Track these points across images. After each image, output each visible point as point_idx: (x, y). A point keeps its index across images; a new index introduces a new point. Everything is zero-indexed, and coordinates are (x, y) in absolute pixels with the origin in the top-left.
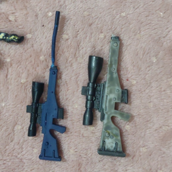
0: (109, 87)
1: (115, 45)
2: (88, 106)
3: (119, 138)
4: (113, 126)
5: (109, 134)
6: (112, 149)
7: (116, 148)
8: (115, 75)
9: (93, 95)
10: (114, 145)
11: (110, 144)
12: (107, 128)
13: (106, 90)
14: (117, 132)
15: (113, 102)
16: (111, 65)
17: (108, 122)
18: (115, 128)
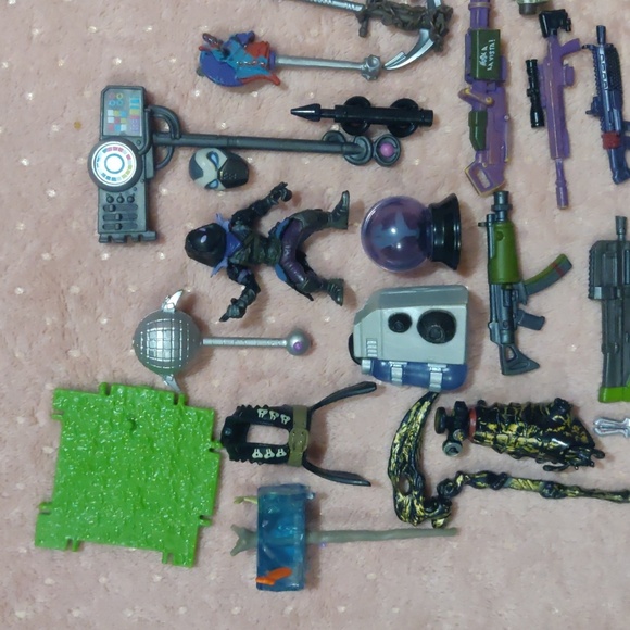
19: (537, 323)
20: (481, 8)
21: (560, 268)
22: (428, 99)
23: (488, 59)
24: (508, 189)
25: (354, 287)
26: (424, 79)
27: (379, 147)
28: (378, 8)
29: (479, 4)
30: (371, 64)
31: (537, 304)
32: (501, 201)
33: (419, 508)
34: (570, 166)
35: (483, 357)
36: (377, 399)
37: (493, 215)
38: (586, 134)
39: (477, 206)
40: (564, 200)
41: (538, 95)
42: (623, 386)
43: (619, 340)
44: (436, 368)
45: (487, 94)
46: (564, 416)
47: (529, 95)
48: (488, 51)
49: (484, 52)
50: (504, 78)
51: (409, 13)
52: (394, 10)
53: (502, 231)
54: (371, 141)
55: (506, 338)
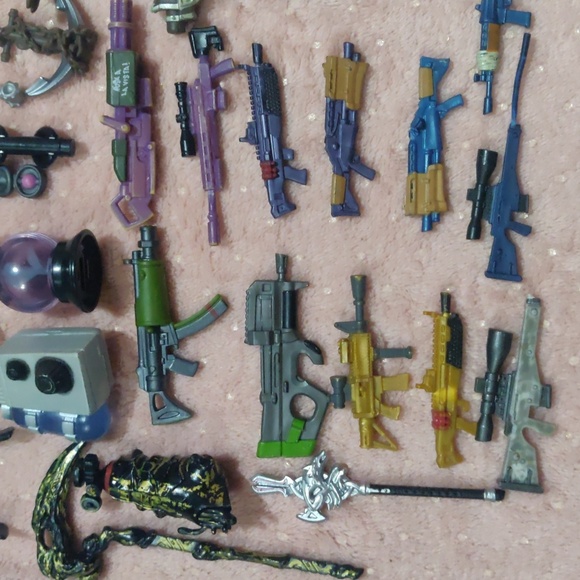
0: (520, 381)
1: (533, 312)
2: (486, 410)
3: (535, 463)
4: (525, 443)
5: (518, 456)
6: (522, 480)
7: (529, 478)
8: (532, 362)
9: (495, 393)
10: (526, 474)
11: (519, 472)
12: (516, 446)
13: (517, 387)
14: (534, 454)
15: (527, 406)
16: (526, 345)
17: (518, 438)
18: (528, 447)
19: (194, 368)
20: (118, 29)
21: (219, 308)
22: (75, 127)
23: (121, 84)
24: (161, 224)
25: (3, 326)
27: (19, 177)
28: (14, 31)
29: (117, 24)
30: (6, 92)
31: (192, 349)
32: (146, 238)
33: (58, 564)
34: (227, 198)
35: (136, 403)
36: (27, 444)
37: (139, 252)
38: (244, 163)
39: (127, 239)
40: (218, 231)
41: (187, 121)
42: (281, 440)
43: (277, 390)
44: (69, 418)
45: (127, 120)
46: (202, 474)
47: (178, 121)
48: (122, 74)
49: (117, 76)
50: (148, 103)
51: (45, 36)
52: (28, 33)
53: (145, 270)
54: (12, 172)
55: (154, 385)
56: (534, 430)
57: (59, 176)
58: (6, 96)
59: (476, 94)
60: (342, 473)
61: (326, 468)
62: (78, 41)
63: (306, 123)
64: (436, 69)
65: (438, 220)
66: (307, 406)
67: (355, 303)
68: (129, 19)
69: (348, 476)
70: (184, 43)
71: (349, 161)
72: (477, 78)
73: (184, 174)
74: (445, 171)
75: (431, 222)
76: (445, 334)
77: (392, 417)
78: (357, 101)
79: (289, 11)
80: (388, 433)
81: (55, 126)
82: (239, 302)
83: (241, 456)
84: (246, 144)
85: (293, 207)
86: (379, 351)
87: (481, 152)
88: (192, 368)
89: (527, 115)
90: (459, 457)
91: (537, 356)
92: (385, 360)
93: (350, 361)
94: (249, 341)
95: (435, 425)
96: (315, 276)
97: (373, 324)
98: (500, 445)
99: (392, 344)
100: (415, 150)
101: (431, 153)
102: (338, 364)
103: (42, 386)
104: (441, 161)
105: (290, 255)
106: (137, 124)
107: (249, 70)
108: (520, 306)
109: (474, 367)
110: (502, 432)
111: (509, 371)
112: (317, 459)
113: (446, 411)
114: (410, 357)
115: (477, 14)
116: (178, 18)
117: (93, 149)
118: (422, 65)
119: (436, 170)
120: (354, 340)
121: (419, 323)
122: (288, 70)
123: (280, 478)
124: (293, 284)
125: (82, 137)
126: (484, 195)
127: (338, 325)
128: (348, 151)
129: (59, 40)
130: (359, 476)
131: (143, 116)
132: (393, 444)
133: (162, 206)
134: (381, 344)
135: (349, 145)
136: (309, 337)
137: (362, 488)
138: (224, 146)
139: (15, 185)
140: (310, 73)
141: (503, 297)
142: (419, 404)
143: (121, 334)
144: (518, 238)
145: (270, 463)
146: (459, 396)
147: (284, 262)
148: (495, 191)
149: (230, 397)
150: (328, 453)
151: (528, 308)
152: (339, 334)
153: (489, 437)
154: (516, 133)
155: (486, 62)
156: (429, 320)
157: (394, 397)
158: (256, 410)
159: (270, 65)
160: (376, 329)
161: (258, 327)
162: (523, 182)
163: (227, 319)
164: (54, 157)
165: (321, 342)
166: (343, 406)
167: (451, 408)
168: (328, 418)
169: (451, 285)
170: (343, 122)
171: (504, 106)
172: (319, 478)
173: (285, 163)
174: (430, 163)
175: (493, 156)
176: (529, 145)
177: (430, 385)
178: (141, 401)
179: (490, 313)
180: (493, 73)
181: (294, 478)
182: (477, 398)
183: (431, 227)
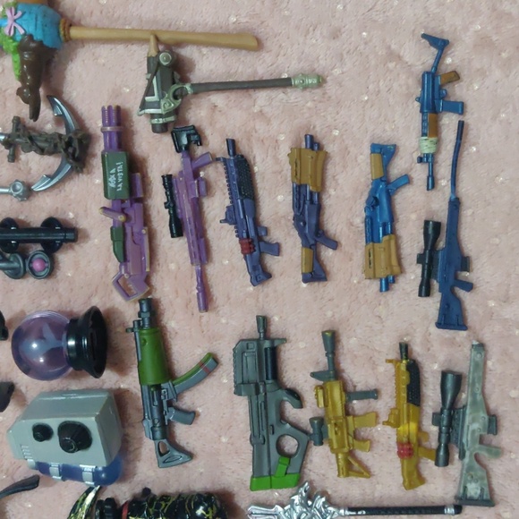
0: (470, 413)
1: (479, 356)
2: (443, 440)
3: (486, 482)
4: (477, 465)
5: (472, 477)
6: (476, 497)
7: (481, 495)
8: (479, 397)
9: (450, 426)
10: (479, 492)
11: (473, 490)
12: (470, 468)
13: (468, 419)
14: (485, 475)
15: (477, 434)
16: (473, 384)
17: (470, 461)
18: (479, 468)
19: (190, 416)
20: (110, 133)
21: (209, 364)
22: (76, 215)
23: (117, 180)
24: (156, 295)
25: (23, 389)
26: (72, 197)
27: (31, 262)
28: (19, 137)
29: (109, 129)
31: (189, 400)
32: (145, 309)
34: (211, 270)
35: (143, 450)
36: (50, 489)
37: (139, 321)
38: (224, 240)
39: (129, 311)
40: (206, 299)
41: (174, 207)
42: (270, 474)
43: (265, 433)
44: (88, 468)
45: (123, 211)
46: (206, 510)
47: (166, 208)
48: (116, 173)
49: (112, 174)
50: (140, 195)
51: (46, 141)
52: (31, 138)
53: (146, 337)
54: (24, 257)
55: (158, 434)
56: (484, 454)
57: (65, 258)
58: (15, 194)
59: (420, 173)
60: (323, 499)
61: (310, 496)
62: (75, 144)
63: (276, 204)
64: (384, 153)
65: (394, 281)
66: (290, 444)
67: (327, 355)
68: (119, 124)
69: (329, 502)
70: (167, 140)
71: (315, 234)
72: (420, 160)
73: (174, 252)
74: (397, 239)
75: (388, 284)
76: (405, 378)
77: (363, 449)
78: (319, 185)
79: (256, 109)
80: (360, 463)
81: (58, 216)
82: (227, 358)
83: (236, 489)
84: (226, 225)
85: (269, 276)
86: (350, 394)
87: (427, 223)
88: (189, 417)
89: (465, 188)
90: (422, 480)
91: (483, 393)
92: (355, 402)
93: (326, 405)
94: (238, 392)
95: (400, 454)
96: (291, 333)
97: (343, 371)
98: (456, 468)
99: (360, 387)
100: (370, 223)
101: (384, 225)
102: (315, 406)
103: (66, 447)
104: (393, 231)
105: (269, 316)
106: (131, 213)
107: (225, 161)
108: (467, 350)
109: (430, 403)
110: (457, 456)
111: (460, 405)
112: (302, 490)
113: (409, 443)
114: (376, 398)
115: (417, 104)
116: (161, 121)
117: (93, 234)
118: (373, 152)
119: (389, 241)
120: (328, 387)
121: (381, 369)
122: (258, 159)
123: (271, 506)
124: (272, 341)
125: (83, 224)
126: (431, 259)
127: (314, 375)
128: (313, 227)
129: (59, 145)
130: (337, 501)
131: (136, 205)
132: (365, 472)
133: (156, 280)
134: (350, 388)
135: (314, 221)
136: (289, 385)
137: (342, 511)
138: (206, 227)
139: (27, 269)
140: (276, 160)
141: (452, 342)
142: (385, 437)
143: (127, 391)
144: (461, 293)
145: (262, 494)
146: (419, 429)
147: (264, 322)
148: (440, 254)
149: (224, 440)
150: (311, 483)
151: (474, 353)
152: (314, 382)
153: (447, 462)
154: (455, 205)
155: (427, 146)
156: (390, 366)
157: (364, 433)
158: (247, 450)
159: (242, 156)
160: (345, 375)
161: (245, 379)
162: (463, 246)
163: (217, 373)
164: (61, 245)
165: (298, 388)
166: (321, 444)
167: (414, 440)
168: (309, 453)
169: (407, 335)
170: (308, 202)
171: (444, 182)
172: (304, 505)
173: (260, 239)
174: (384, 234)
175: (437, 226)
176: (466, 214)
177: (395, 422)
178: (148, 448)
179: (441, 357)
180: (433, 155)
181: (283, 506)
182: (435, 429)
183: (387, 289)
